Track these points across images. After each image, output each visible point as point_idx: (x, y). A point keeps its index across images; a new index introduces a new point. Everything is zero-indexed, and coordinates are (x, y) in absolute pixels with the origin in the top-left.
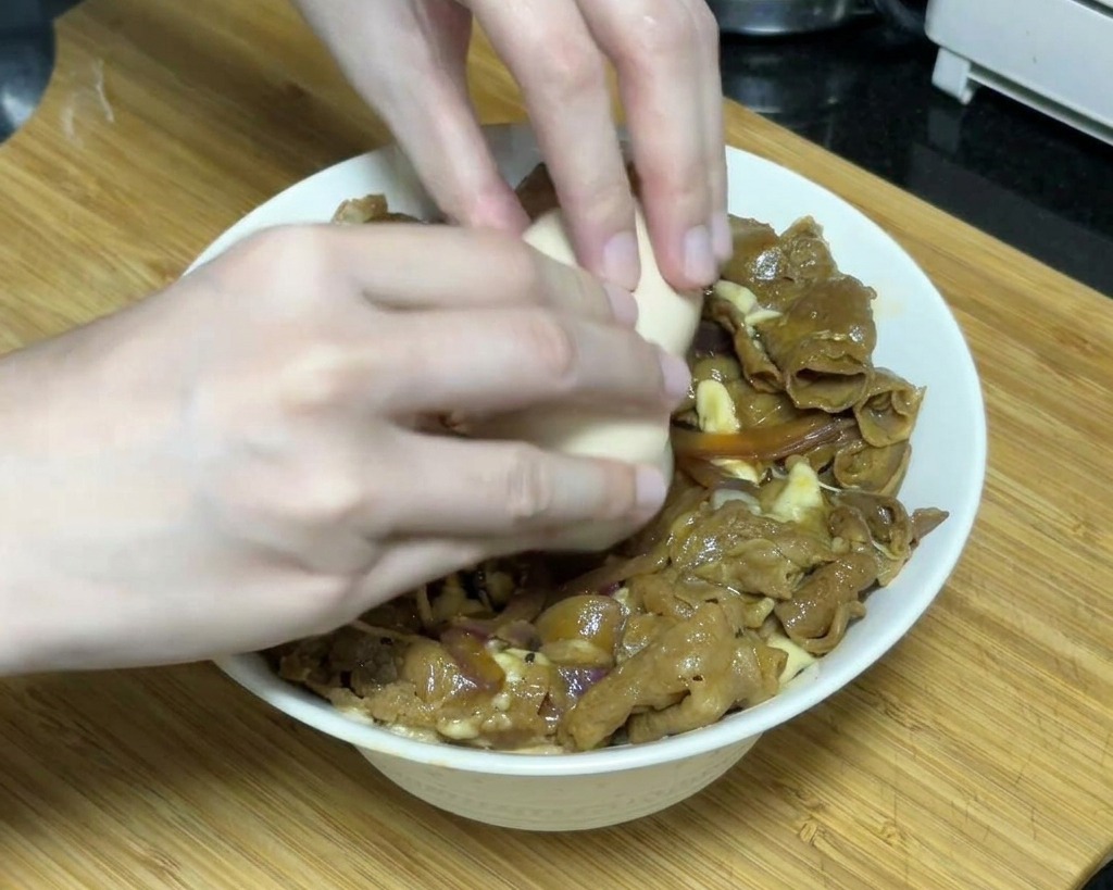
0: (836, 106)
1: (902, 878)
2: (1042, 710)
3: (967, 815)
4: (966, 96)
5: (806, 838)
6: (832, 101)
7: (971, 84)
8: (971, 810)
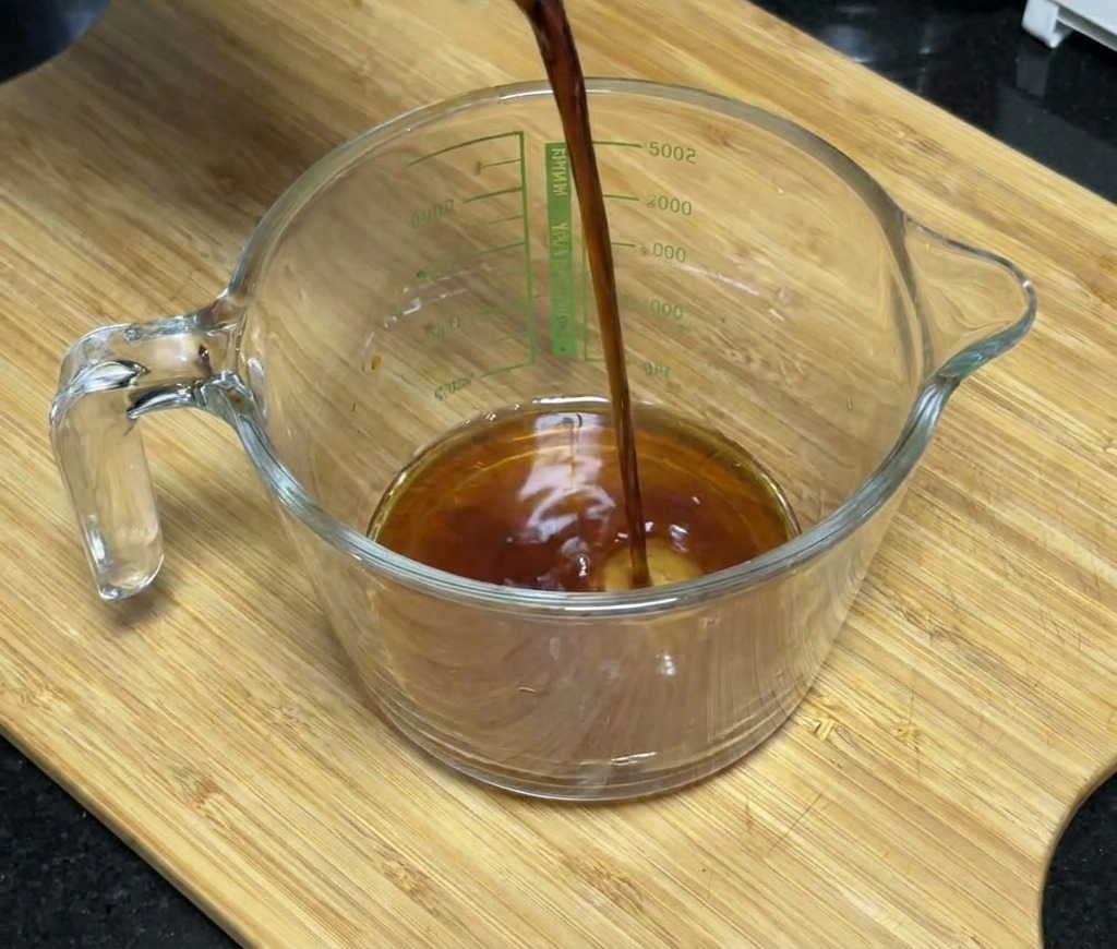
0: (929, 55)
1: (916, 777)
2: (1062, 620)
3: (982, 718)
4: (1054, 41)
5: (823, 737)
6: (926, 50)
7: (1059, 26)
8: (986, 714)
